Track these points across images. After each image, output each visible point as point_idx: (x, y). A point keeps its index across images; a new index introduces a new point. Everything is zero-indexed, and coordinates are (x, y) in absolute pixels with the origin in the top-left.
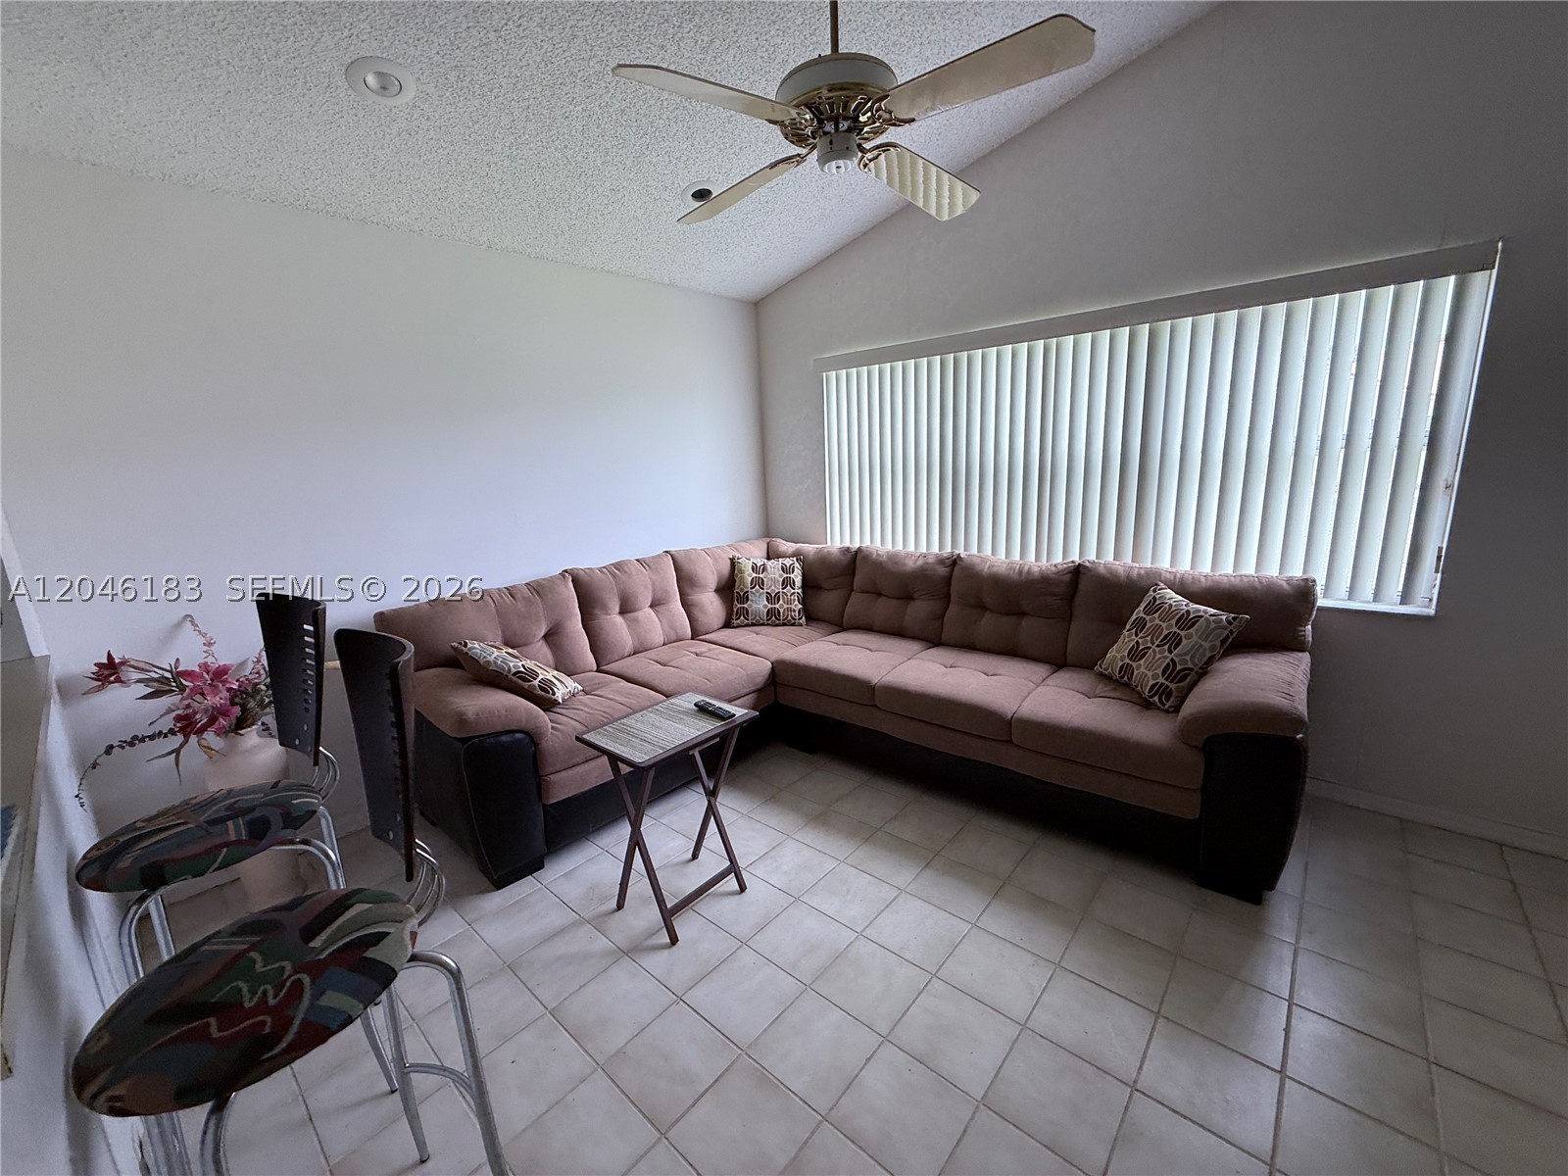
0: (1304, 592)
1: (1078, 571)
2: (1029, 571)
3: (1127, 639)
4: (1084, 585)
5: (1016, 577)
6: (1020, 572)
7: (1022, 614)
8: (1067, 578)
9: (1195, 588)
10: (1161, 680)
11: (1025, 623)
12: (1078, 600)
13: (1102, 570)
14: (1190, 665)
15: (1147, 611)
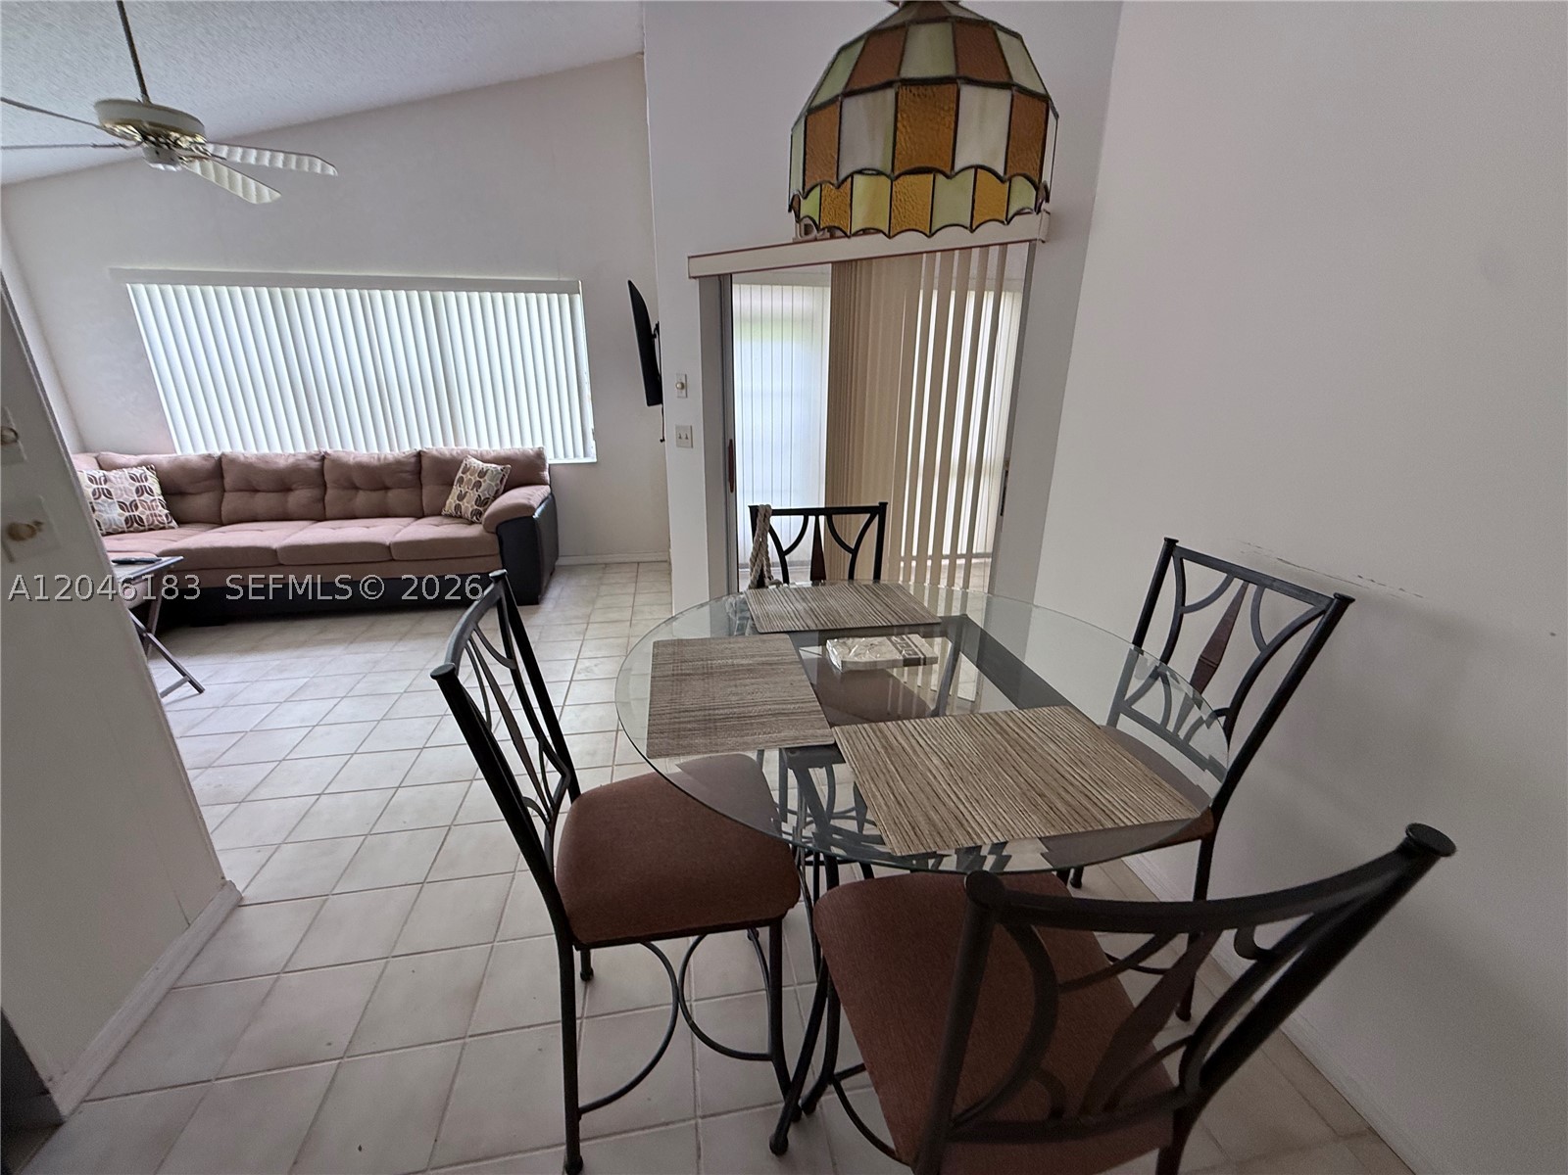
0: (540, 456)
1: (419, 455)
2: (385, 458)
3: (456, 490)
4: (425, 463)
5: (376, 463)
6: (379, 459)
7: (387, 488)
8: (413, 460)
9: (488, 457)
10: (476, 507)
11: (390, 494)
12: (423, 473)
13: (435, 453)
14: (488, 496)
15: (463, 473)
